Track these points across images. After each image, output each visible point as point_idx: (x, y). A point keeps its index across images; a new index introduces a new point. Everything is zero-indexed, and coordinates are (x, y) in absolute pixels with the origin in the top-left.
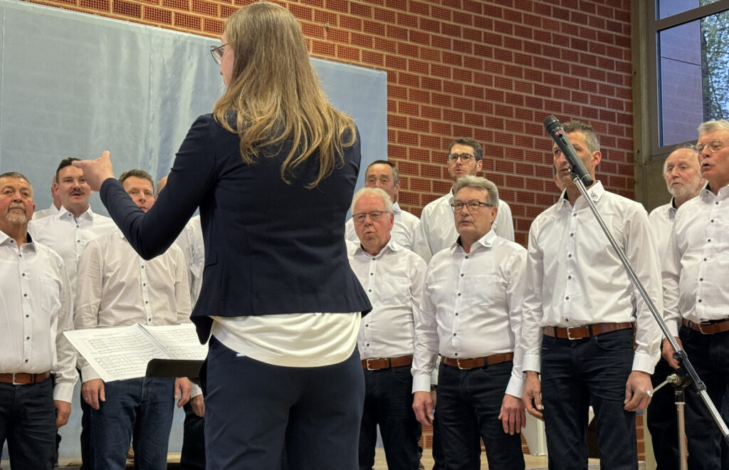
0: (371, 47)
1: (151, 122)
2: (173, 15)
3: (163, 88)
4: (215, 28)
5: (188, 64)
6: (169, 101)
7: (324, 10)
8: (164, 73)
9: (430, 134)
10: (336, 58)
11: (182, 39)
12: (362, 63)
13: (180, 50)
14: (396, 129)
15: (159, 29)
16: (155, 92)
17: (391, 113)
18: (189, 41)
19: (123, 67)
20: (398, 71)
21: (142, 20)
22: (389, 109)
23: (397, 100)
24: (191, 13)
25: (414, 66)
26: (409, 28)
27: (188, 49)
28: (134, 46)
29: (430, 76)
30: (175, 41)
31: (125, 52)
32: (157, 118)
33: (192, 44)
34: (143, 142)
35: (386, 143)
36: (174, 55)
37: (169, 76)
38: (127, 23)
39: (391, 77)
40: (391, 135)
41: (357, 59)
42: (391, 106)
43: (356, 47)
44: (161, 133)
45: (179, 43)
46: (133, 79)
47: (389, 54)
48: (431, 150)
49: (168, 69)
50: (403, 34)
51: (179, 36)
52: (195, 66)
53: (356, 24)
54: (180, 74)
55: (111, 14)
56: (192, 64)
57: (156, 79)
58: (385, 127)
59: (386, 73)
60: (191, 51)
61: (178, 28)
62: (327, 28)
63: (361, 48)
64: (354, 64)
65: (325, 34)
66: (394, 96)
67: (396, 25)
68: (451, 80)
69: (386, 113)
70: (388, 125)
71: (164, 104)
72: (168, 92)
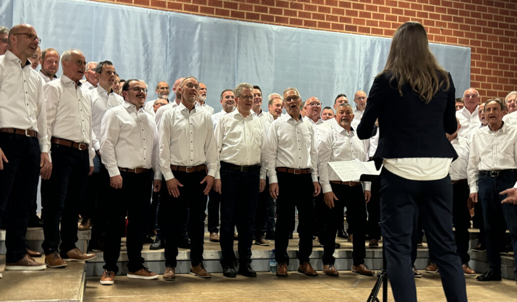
0: (463, 36)
1: (360, 77)
2: (371, 29)
3: (366, 61)
4: (388, 33)
5: (377, 50)
6: (368, 67)
7: (441, 21)
8: (366, 55)
9: (492, 76)
10: (446, 43)
11: (375, 39)
12: (458, 44)
13: (373, 45)
14: (475, 74)
15: (365, 36)
16: (362, 63)
17: (472, 67)
18: (377, 40)
19: (349, 54)
20: (476, 47)
21: (357, 33)
22: (471, 65)
23: (475, 61)
24: (378, 28)
25: (484, 44)
26: (482, 27)
27: (377, 43)
28: (354, 44)
29: (493, 48)
30: (371, 41)
31: (350, 47)
32: (363, 75)
33: (379, 41)
34: (356, 86)
35: (470, 81)
36: (371, 46)
37: (368, 56)
38: (351, 34)
39: (473, 50)
40: (472, 77)
41: (456, 42)
42: (473, 63)
43: (456, 37)
44: (364, 81)
45: (373, 42)
46: (353, 59)
47: (472, 39)
48: (492, 83)
49: (368, 53)
50: (479, 29)
51: (373, 38)
52: (380, 51)
53: (456, 26)
54: (373, 55)
55: (344, 31)
56: (378, 50)
57: (363, 57)
58: (470, 74)
59: (470, 48)
60: (378, 45)
61: (373, 35)
62: (442, 30)
63: (458, 38)
64: (454, 45)
65: (441, 32)
66: (474, 59)
67: (476, 25)
68: (504, 50)
69: (470, 67)
70: (471, 72)
71: (366, 69)
72: (368, 63)
